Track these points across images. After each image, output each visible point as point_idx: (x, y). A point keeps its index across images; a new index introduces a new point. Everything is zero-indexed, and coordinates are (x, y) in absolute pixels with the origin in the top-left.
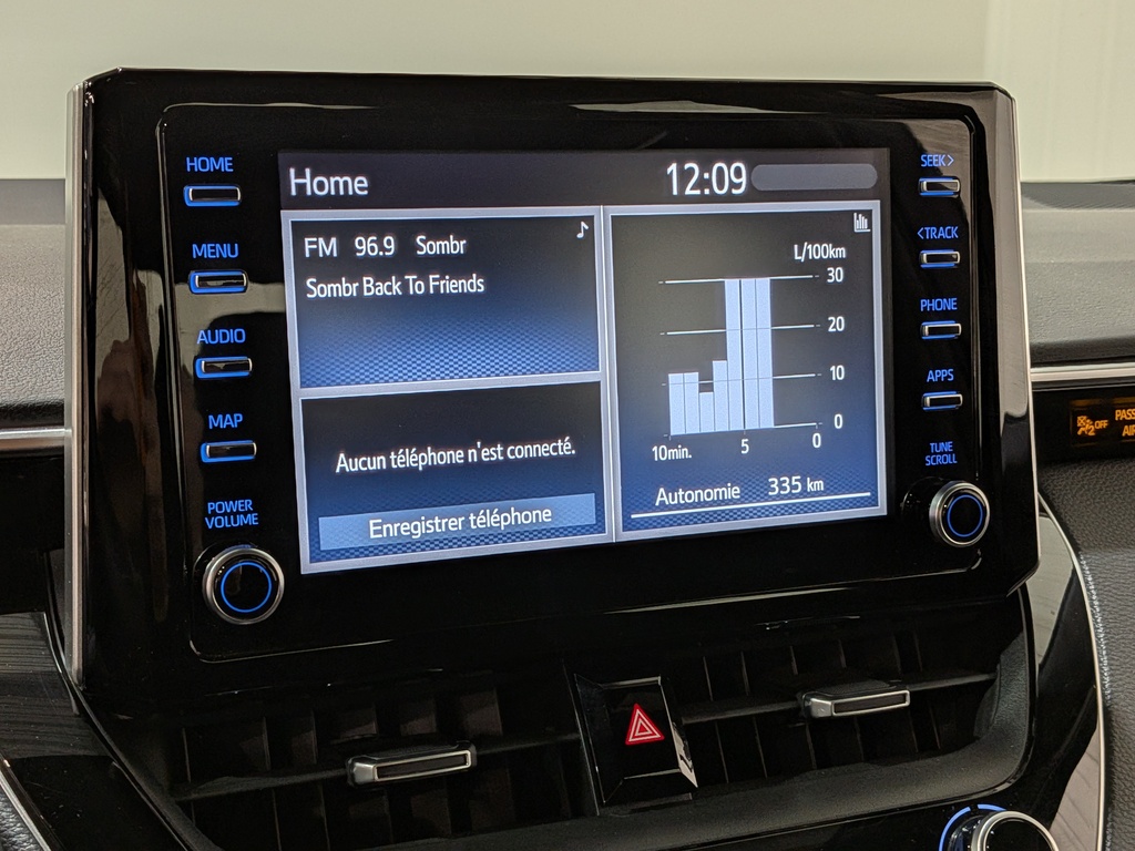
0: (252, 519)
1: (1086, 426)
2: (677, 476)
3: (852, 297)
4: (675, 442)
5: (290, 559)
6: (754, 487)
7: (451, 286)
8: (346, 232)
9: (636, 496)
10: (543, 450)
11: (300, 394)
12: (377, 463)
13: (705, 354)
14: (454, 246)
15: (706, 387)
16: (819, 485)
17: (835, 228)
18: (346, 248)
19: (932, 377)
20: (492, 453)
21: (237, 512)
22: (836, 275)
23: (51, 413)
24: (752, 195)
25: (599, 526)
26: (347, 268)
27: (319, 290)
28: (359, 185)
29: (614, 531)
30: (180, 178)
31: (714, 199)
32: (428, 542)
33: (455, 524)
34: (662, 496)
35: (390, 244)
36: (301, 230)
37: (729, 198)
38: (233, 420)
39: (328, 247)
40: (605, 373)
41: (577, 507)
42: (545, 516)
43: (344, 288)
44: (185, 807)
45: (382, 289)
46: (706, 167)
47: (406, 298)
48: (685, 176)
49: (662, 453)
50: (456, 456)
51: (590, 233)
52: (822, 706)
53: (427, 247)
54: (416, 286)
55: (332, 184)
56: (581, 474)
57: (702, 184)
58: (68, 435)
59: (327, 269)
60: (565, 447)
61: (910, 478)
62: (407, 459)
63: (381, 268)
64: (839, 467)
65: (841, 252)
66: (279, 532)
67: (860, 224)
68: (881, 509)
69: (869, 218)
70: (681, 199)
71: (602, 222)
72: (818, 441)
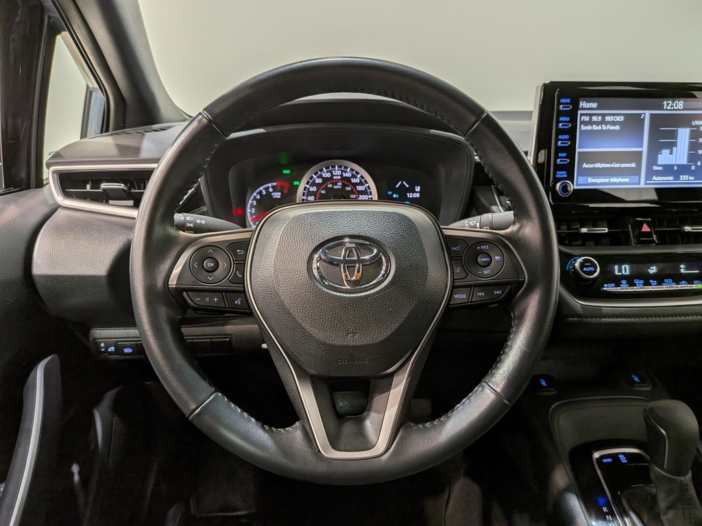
0: (565, 176)
2: (658, 173)
4: (659, 166)
5: (573, 184)
7: (612, 128)
8: (591, 115)
9: (649, 177)
10: (628, 165)
11: (578, 150)
12: (592, 166)
15: (671, 153)
16: (692, 178)
18: (591, 119)
20: (617, 165)
21: (563, 174)
24: (684, 109)
25: (639, 184)
26: (590, 123)
27: (583, 128)
28: (595, 105)
29: (643, 185)
30: (559, 104)
31: (674, 110)
32: (601, 183)
33: (607, 180)
34: (654, 178)
35: (600, 118)
36: (582, 115)
37: (678, 110)
38: (564, 155)
39: (587, 119)
40: (645, 149)
41: (635, 178)
42: (627, 180)
43: (589, 128)
45: (597, 128)
46: (673, 102)
47: (602, 130)
48: (668, 104)
49: (655, 168)
50: (609, 166)
51: (644, 117)
52: (688, 229)
53: (608, 119)
54: (604, 128)
55: (589, 105)
56: (636, 171)
57: (672, 106)
59: (586, 123)
60: (633, 165)
62: (598, 165)
63: (597, 123)
66: (571, 179)
70: (666, 110)
71: (647, 114)
72: (693, 168)
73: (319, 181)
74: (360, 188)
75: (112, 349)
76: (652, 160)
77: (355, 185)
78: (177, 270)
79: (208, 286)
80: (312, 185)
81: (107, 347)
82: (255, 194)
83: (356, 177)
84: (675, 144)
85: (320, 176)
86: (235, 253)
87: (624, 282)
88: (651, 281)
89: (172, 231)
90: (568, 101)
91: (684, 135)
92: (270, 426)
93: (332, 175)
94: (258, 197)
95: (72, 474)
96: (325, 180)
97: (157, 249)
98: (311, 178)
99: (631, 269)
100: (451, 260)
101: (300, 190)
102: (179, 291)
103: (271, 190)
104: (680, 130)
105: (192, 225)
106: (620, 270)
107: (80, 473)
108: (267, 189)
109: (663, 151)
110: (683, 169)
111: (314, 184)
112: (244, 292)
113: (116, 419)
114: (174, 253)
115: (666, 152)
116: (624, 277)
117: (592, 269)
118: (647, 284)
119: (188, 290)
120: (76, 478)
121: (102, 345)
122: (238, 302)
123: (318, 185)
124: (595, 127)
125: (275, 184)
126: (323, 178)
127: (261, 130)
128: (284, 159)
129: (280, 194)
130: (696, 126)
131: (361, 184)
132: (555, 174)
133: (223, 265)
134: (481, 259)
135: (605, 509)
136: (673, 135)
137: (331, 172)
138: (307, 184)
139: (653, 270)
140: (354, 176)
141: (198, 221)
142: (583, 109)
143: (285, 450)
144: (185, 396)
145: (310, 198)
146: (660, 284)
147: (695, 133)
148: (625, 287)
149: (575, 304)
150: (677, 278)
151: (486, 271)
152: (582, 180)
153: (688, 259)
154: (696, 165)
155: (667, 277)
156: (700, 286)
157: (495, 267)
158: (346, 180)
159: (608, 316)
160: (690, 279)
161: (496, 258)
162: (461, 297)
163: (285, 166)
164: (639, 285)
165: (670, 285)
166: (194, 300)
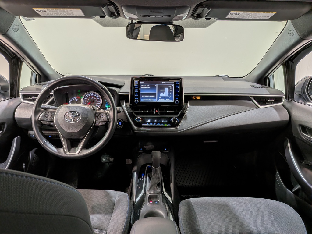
1: (194, 98)
2: (160, 98)
3: (172, 89)
5: (139, 101)
6: (165, 100)
7: (148, 88)
8: (143, 85)
9: (158, 99)
10: (153, 97)
11: (140, 93)
12: (144, 96)
13: (164, 92)
14: (149, 86)
15: (163, 94)
16: (169, 100)
17: (171, 85)
19: (177, 94)
20: (150, 96)
21: (137, 98)
22: (171, 88)
23: (129, 93)
24: (166, 84)
26: (143, 86)
27: (141, 88)
28: (144, 83)
29: (157, 101)
31: (164, 84)
32: (147, 101)
36: (141, 85)
38: (137, 94)
39: (142, 86)
40: (157, 93)
41: (155, 100)
42: (153, 100)
43: (143, 88)
44: (134, 112)
47: (146, 88)
48: (162, 82)
49: (160, 97)
50: (148, 96)
52: (168, 112)
53: (147, 86)
55: (142, 83)
56: (155, 98)
58: (130, 94)
59: (142, 87)
61: (175, 100)
62: (146, 96)
63: (145, 87)
64: (171, 99)
66: (139, 99)
68: (173, 101)
69: (173, 85)
70: (162, 84)
71: (157, 85)
74: (98, 99)
75: (33, 136)
76: (159, 95)
78: (40, 116)
79: (46, 120)
80: (86, 98)
81: (32, 135)
82: (71, 100)
85: (88, 96)
86: (52, 114)
87: (148, 123)
89: (40, 109)
90: (137, 81)
91: (166, 90)
93: (91, 95)
96: (89, 96)
97: (36, 112)
98: (86, 96)
99: (150, 121)
100: (96, 116)
101: (82, 99)
102: (40, 121)
103: (75, 99)
104: (165, 88)
105: (48, 108)
107: (25, 166)
108: (74, 98)
109: (161, 93)
110: (166, 98)
111: (86, 97)
112: (53, 122)
113: (35, 155)
114: (40, 113)
116: (148, 122)
117: (139, 120)
118: (153, 124)
119: (42, 121)
120: (24, 167)
122: (52, 123)
123: (87, 98)
124: (144, 88)
125: (76, 97)
127: (68, 86)
128: (79, 91)
129: (77, 100)
131: (98, 98)
132: (135, 98)
133: (50, 116)
134: (101, 117)
135: (143, 176)
136: (164, 90)
137: (91, 94)
138: (85, 97)
139: (156, 121)
140: (97, 96)
143: (59, 152)
144: (40, 141)
145: (85, 101)
146: (156, 124)
147: (169, 89)
148: (148, 125)
149: (136, 128)
150: (161, 123)
151: (102, 119)
152: (142, 100)
153: (165, 119)
154: (170, 97)
155: (159, 122)
156: (166, 125)
157: (104, 118)
158: (94, 97)
159: (143, 131)
160: (164, 123)
161: (104, 116)
162: (97, 124)
163: (79, 93)
164: (151, 124)
165: (159, 124)
166: (43, 123)
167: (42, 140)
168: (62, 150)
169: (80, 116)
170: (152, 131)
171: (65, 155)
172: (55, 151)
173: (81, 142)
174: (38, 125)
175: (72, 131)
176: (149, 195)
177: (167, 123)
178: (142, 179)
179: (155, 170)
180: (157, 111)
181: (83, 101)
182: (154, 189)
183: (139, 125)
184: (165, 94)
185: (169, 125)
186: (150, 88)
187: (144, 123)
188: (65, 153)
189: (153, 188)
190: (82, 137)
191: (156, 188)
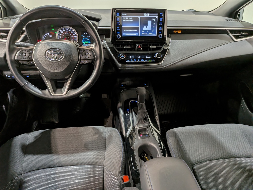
1: (175, 32)
2: (143, 33)
3: (156, 22)
4: (143, 31)
5: (121, 35)
6: (148, 34)
7: (131, 21)
8: (125, 17)
9: (141, 34)
10: (136, 30)
11: (122, 26)
12: (126, 31)
13: (146, 25)
14: (132, 18)
15: (146, 27)
16: (152, 34)
17: (155, 18)
18: (125, 18)
19: (160, 28)
20: (133, 30)
21: (119, 33)
22: (154, 21)
23: (110, 27)
24: (149, 16)
25: (138, 35)
26: (125, 19)
27: (123, 21)
28: (126, 15)
29: (139, 36)
31: (147, 16)
32: (129, 35)
33: (130, 34)
34: (142, 34)
36: (123, 17)
37: (148, 16)
38: (119, 28)
39: (124, 18)
40: (139, 26)
42: (135, 34)
43: (125, 20)
44: (116, 48)
46: (146, 14)
47: (128, 21)
48: (145, 14)
49: (142, 31)
50: (131, 30)
52: (151, 47)
53: (130, 18)
55: (124, 14)
56: (138, 32)
57: (146, 15)
59: (124, 19)
61: (158, 34)
62: (128, 30)
63: (127, 19)
64: (154, 33)
65: (155, 19)
66: (121, 34)
67: (156, 18)
68: (156, 36)
69: (157, 17)
70: (145, 16)
71: (139, 17)
72: (152, 31)
73: (62, 32)
74: (74, 34)
76: (142, 29)
77: (72, 33)
78: (16, 55)
79: (24, 59)
80: (60, 33)
81: (8, 76)
82: (44, 36)
83: (73, 31)
84: (147, 25)
86: (30, 52)
87: (132, 60)
88: (138, 60)
89: (15, 47)
90: (119, 13)
91: (149, 22)
92: (41, 89)
94: (45, 37)
95: (3, 108)
97: (11, 51)
98: (60, 31)
99: (134, 57)
100: (80, 54)
101: (57, 35)
102: (18, 60)
103: (49, 35)
104: (148, 21)
105: (22, 45)
106: (131, 57)
107: (5, 107)
108: (48, 34)
109: (144, 27)
110: (149, 32)
111: (61, 33)
112: (32, 61)
113: (14, 95)
114: (16, 52)
115: (145, 27)
116: (132, 59)
117: (123, 57)
118: (137, 60)
119: (19, 60)
120: (4, 108)
121: (6, 76)
122: (31, 63)
123: (62, 33)
124: (126, 21)
125: (50, 33)
126: (63, 32)
128: (52, 26)
129: (51, 36)
130: (153, 20)
131: (74, 33)
132: (117, 33)
133: (27, 55)
134: (87, 54)
135: (128, 111)
136: (147, 22)
137: (65, 30)
138: (59, 33)
139: (139, 57)
140: (72, 31)
141: (24, 44)
142: (123, 15)
143: (44, 94)
144: (21, 83)
145: (60, 37)
146: (140, 60)
147: (152, 22)
148: (132, 61)
149: (120, 65)
150: (145, 59)
151: (87, 56)
152: (124, 34)
153: (148, 54)
154: (153, 30)
155: (142, 59)
156: (150, 61)
157: (89, 55)
158: (70, 32)
159: (127, 68)
160: (148, 59)
161: (90, 53)
162: (82, 62)
163: (52, 28)
164: (135, 61)
165: (142, 61)
166: (21, 62)
167: (22, 82)
168: (46, 91)
169: (63, 54)
170: (137, 68)
171: (51, 97)
172: (39, 93)
173: (67, 82)
174: (15, 65)
175: (56, 71)
176: (138, 129)
177: (151, 59)
178: (128, 114)
179: (141, 105)
180: (140, 47)
181: (58, 37)
182: (142, 123)
183: (123, 62)
184: (148, 28)
185: (153, 61)
186: (132, 21)
187: (128, 60)
188: (51, 95)
189: (140, 122)
190: (67, 77)
191: (143, 122)
